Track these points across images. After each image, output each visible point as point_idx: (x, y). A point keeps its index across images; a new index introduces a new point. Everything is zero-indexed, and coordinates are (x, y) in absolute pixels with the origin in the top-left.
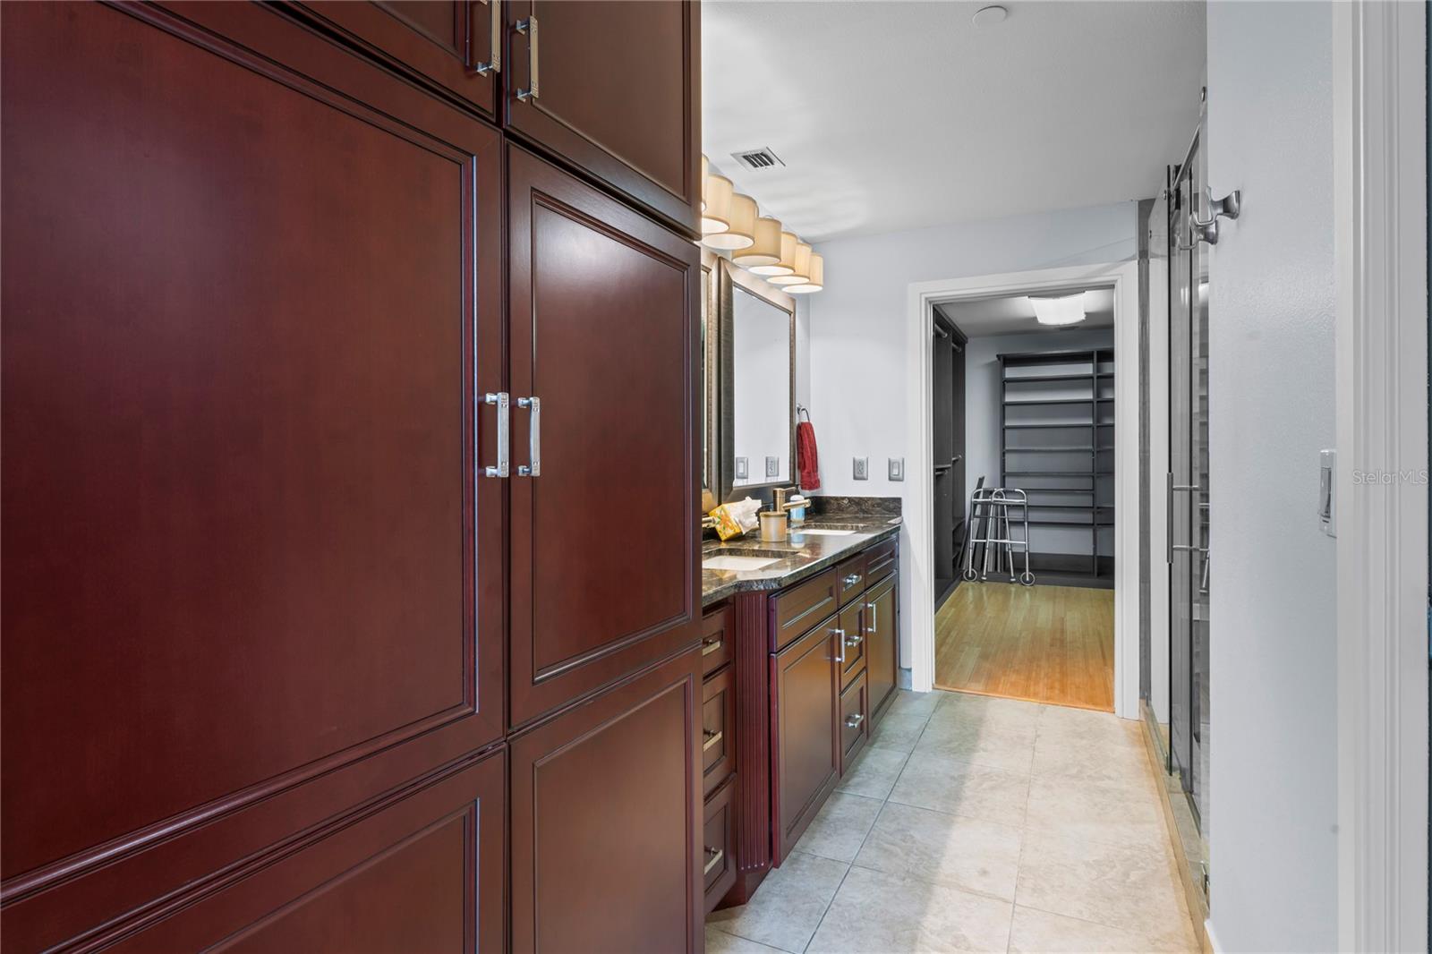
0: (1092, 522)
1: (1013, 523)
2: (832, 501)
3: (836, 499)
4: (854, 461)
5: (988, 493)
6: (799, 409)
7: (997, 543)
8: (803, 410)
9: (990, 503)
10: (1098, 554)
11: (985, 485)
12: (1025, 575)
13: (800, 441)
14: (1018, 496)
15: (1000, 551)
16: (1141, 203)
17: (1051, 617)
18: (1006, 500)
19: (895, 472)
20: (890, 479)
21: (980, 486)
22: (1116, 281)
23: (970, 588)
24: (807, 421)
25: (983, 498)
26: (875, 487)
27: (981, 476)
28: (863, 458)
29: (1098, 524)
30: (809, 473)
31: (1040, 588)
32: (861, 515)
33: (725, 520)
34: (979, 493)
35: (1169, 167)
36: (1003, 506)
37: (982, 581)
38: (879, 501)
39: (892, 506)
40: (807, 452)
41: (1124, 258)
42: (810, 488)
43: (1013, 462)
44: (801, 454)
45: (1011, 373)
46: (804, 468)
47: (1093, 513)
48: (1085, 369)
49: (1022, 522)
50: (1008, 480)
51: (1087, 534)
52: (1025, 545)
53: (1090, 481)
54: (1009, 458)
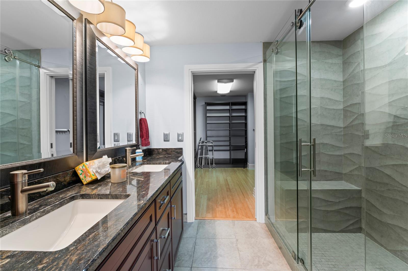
0: (229, 149)
1: (210, 151)
2: (155, 150)
3: (157, 149)
4: (164, 134)
5: (203, 142)
6: (140, 113)
7: (205, 157)
8: (142, 113)
9: (203, 145)
10: (232, 158)
11: (202, 140)
12: (213, 165)
13: (141, 126)
14: (210, 143)
15: (206, 159)
16: (264, 43)
17: (223, 179)
18: (208, 144)
19: (180, 138)
20: (178, 141)
21: (200, 140)
22: (256, 70)
23: (198, 170)
24: (144, 118)
25: (201, 144)
26: (172, 144)
27: (200, 137)
28: (168, 133)
29: (232, 150)
30: (145, 139)
31: (217, 169)
32: (167, 156)
33: (85, 172)
34: (200, 142)
35: (296, 10)
36: (207, 146)
37: (202, 168)
38: (174, 150)
39: (179, 152)
40: (144, 130)
41: (259, 62)
42: (146, 146)
43: (209, 133)
44: (141, 131)
45: (208, 108)
46: (143, 137)
47: (230, 147)
48: (228, 107)
49: (212, 150)
50: (208, 138)
51: (228, 152)
52: (213, 157)
53: (229, 138)
54: (208, 132)
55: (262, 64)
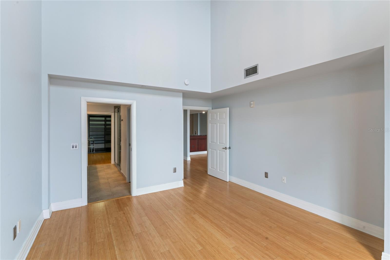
10: (106, 147)
12: (94, 152)
29: (106, 143)
47: (105, 141)
48: (103, 119)
49: (93, 143)
50: (90, 136)
51: (104, 144)
52: (94, 147)
53: (104, 136)
54: (90, 133)
55: (113, 113)
